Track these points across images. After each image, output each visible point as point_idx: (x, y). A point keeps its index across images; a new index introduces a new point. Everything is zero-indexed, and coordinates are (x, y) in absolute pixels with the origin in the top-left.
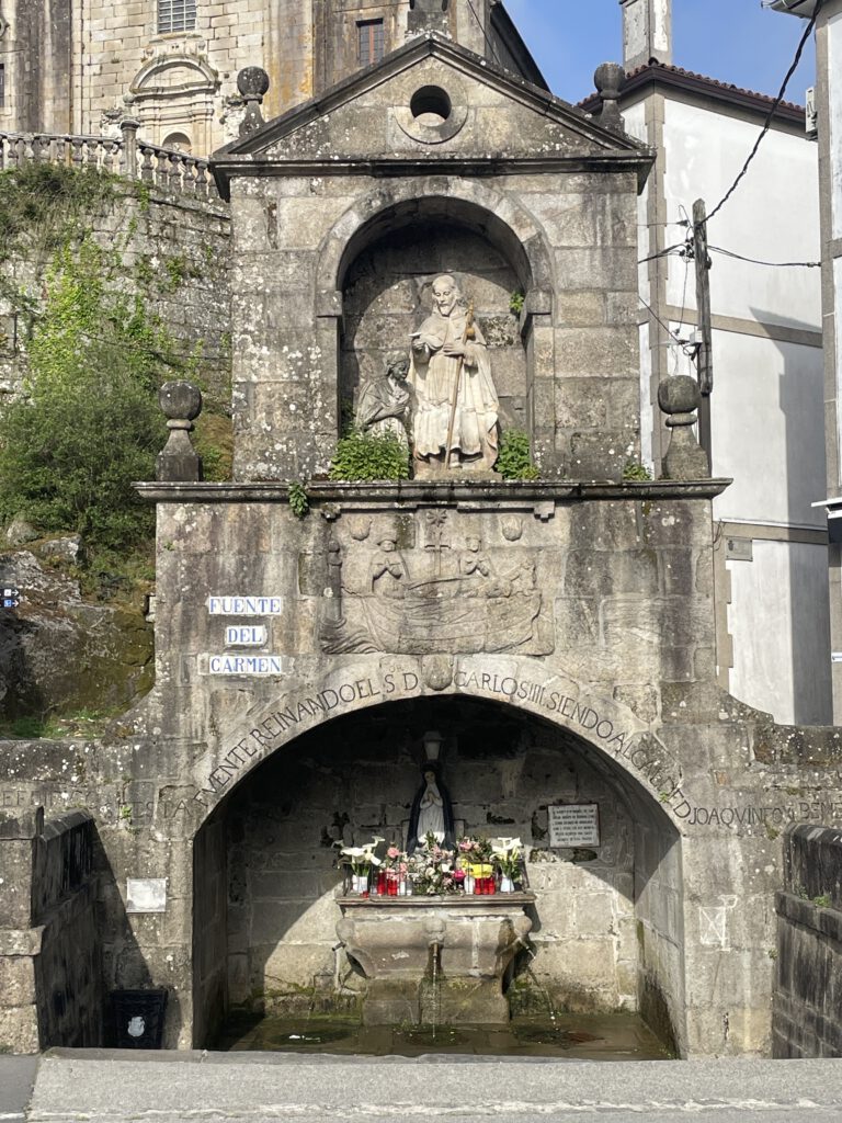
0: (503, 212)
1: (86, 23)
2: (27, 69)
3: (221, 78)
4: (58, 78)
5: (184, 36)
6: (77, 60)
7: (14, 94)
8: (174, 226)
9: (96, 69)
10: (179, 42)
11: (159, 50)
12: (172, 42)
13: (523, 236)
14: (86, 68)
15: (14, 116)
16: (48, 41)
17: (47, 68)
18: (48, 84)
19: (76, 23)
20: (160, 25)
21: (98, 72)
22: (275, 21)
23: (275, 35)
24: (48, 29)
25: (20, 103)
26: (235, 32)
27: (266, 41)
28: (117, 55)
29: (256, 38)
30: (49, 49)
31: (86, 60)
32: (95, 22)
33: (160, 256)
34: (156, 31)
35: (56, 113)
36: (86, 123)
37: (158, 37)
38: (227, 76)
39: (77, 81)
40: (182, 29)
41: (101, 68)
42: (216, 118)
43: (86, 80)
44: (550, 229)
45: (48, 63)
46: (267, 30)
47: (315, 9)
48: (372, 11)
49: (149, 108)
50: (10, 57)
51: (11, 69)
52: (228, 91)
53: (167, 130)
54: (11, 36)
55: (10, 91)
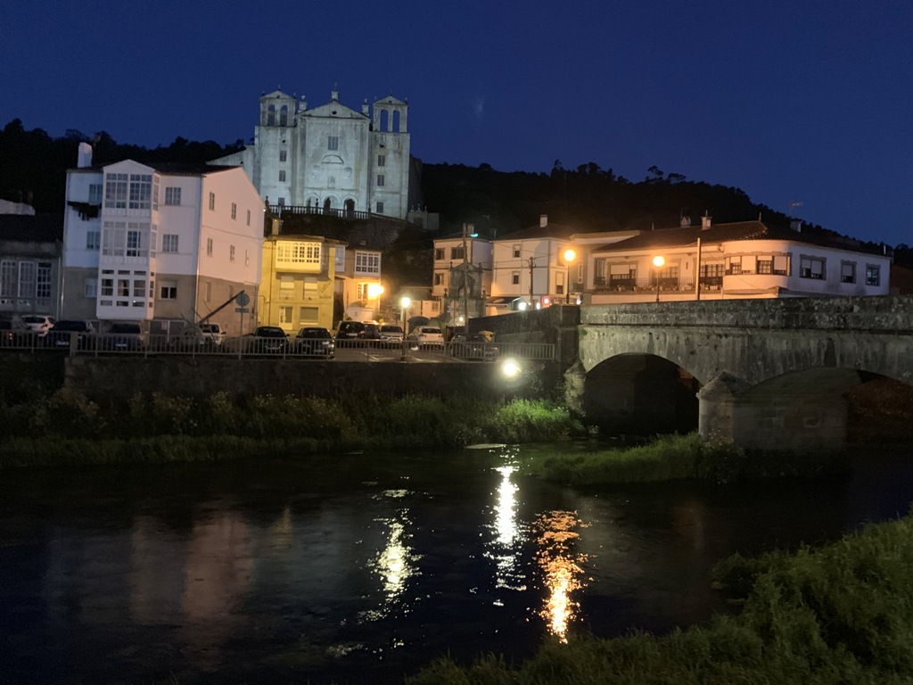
1: (309, 144)
2: (293, 153)
3: (344, 163)
4: (302, 156)
5: (335, 151)
6: (306, 153)
9: (311, 155)
11: (329, 153)
12: (332, 152)
14: (309, 154)
15: (289, 164)
16: (299, 146)
19: (307, 143)
20: (329, 147)
22: (358, 151)
23: (358, 154)
24: (299, 144)
25: (290, 161)
26: (348, 152)
27: (356, 156)
28: (317, 153)
29: (353, 155)
30: (299, 148)
31: (309, 152)
32: (312, 144)
35: (301, 165)
36: (308, 168)
37: (328, 150)
38: (346, 162)
39: (306, 158)
40: (334, 149)
41: (313, 155)
42: (343, 172)
45: (299, 152)
46: (356, 153)
47: (369, 151)
48: (382, 153)
49: (326, 167)
50: (288, 149)
51: (288, 152)
52: (346, 166)
53: (330, 173)
54: (289, 143)
55: (288, 157)
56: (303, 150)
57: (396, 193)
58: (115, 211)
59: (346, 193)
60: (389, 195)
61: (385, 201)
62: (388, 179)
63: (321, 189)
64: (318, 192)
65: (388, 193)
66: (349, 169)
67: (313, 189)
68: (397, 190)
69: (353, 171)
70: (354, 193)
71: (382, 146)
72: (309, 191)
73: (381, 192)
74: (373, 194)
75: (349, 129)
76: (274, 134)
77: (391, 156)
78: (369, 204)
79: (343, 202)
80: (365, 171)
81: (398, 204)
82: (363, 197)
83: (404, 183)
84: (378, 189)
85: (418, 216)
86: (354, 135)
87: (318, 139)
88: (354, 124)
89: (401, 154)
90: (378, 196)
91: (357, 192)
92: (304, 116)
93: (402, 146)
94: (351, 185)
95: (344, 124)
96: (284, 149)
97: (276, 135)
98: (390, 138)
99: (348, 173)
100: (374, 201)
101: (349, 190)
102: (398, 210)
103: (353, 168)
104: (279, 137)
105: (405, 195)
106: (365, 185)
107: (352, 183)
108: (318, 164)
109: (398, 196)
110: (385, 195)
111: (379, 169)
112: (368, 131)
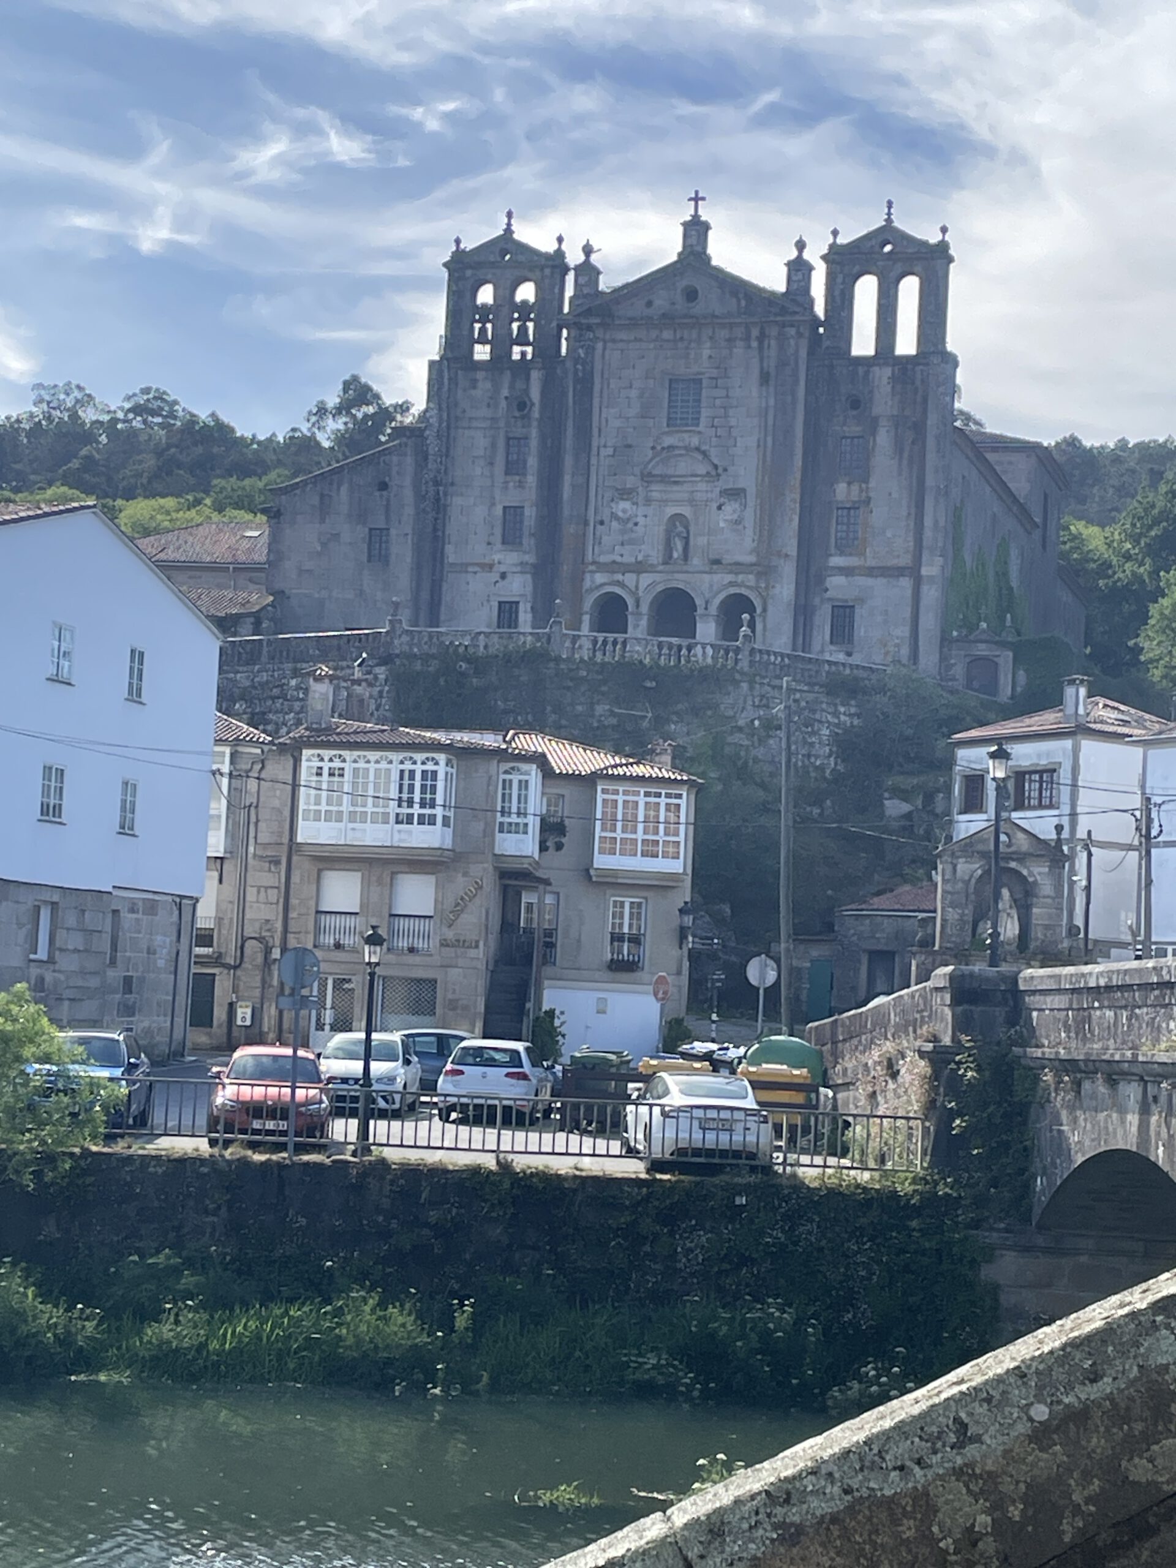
0: (1025, 872)
1: (604, 410)
2: (549, 445)
3: (720, 471)
4: (577, 456)
5: (690, 431)
6: (595, 444)
7: (536, 465)
8: (768, 699)
9: (610, 451)
10: (686, 435)
11: (668, 441)
12: (679, 435)
13: (1031, 879)
14: (602, 449)
15: (534, 485)
16: (570, 423)
17: (568, 446)
18: (568, 461)
19: (596, 410)
20: (669, 419)
21: (611, 453)
22: (770, 428)
23: (769, 440)
24: (571, 411)
25: (540, 474)
26: (734, 432)
27: (762, 444)
28: (629, 442)
29: (753, 439)
30: (570, 431)
31: (602, 443)
32: (612, 411)
33: (759, 718)
34: (665, 425)
35: (573, 486)
36: (600, 497)
37: (667, 429)
38: (725, 470)
39: (594, 461)
40: (687, 425)
41: (615, 451)
42: (715, 505)
43: (602, 460)
44: (1038, 878)
45: (569, 442)
46: (762, 435)
47: (806, 423)
48: (854, 429)
49: (657, 491)
50: (534, 433)
51: (534, 443)
52: (726, 483)
53: (671, 510)
54: (536, 413)
55: (532, 462)
56: (584, 432)
57: (899, 572)
59: (727, 576)
60: (878, 584)
61: (862, 600)
62: (878, 515)
63: (639, 568)
64: (630, 579)
65: (871, 572)
66: (736, 494)
67: (613, 567)
68: (905, 560)
69: (751, 501)
70: (751, 579)
71: (856, 403)
72: (600, 578)
73: (848, 571)
74: (821, 580)
75: (739, 350)
76: (488, 385)
77: (883, 438)
78: (803, 613)
79: (713, 609)
80: (792, 498)
81: (907, 612)
82: (785, 590)
83: (928, 534)
84: (836, 561)
85: (982, 650)
86: (756, 372)
87: (634, 393)
88: (755, 332)
89: (919, 429)
90: (837, 585)
91: (765, 570)
92: (589, 312)
93: (925, 400)
94: (742, 549)
95: (724, 333)
96: (519, 432)
97: (496, 388)
98: (883, 375)
99: (731, 509)
100: (822, 601)
101: (738, 567)
102: (903, 631)
103: (752, 491)
104: (505, 392)
105: (931, 579)
106: (792, 549)
107: (749, 542)
108: (631, 481)
109: (906, 583)
110: (862, 581)
111: (841, 488)
112: (803, 353)
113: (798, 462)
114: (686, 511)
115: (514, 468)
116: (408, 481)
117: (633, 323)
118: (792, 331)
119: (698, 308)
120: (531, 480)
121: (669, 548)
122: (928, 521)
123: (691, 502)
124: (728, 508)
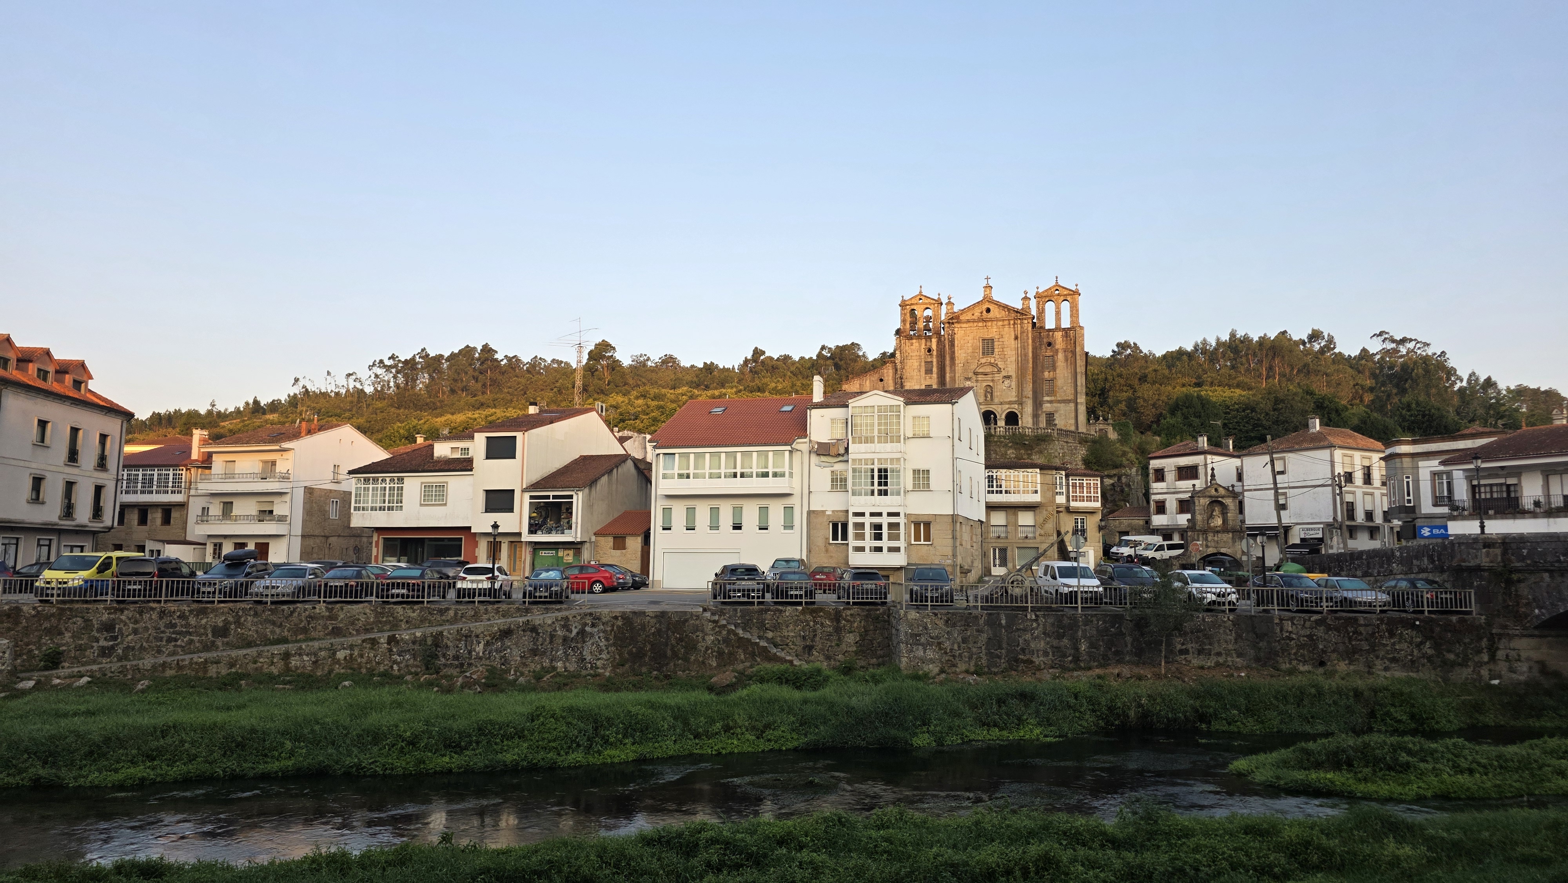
1: (959, 353)
3: (1002, 370)
4: (951, 367)
6: (956, 362)
7: (936, 371)
10: (989, 358)
11: (983, 361)
12: (987, 358)
14: (959, 365)
15: (936, 377)
17: (947, 364)
18: (948, 369)
20: (983, 353)
21: (962, 366)
22: (1019, 355)
23: (1020, 358)
25: (938, 374)
26: (1006, 357)
27: (1017, 360)
28: (969, 361)
29: (1013, 359)
30: (947, 359)
32: (962, 352)
34: (981, 355)
37: (982, 357)
38: (1004, 370)
39: (956, 368)
40: (989, 355)
41: (964, 365)
42: (1001, 382)
43: (959, 368)
45: (948, 362)
46: (1017, 357)
47: (1033, 352)
48: (1049, 353)
49: (980, 377)
50: (935, 360)
51: (935, 363)
52: (1004, 373)
53: (985, 384)
54: (935, 353)
55: (935, 369)
56: (953, 359)
57: (1069, 401)
58: (863, 447)
59: (1007, 406)
60: (1062, 406)
61: (1056, 411)
62: (1060, 382)
65: (1059, 402)
66: (1008, 377)
68: (1071, 397)
69: (1014, 379)
70: (1016, 406)
71: (1049, 344)
73: (1051, 402)
74: (1041, 405)
75: (1006, 329)
76: (917, 344)
77: (1061, 356)
78: (1035, 416)
79: (1003, 416)
80: (1029, 377)
81: (1073, 415)
82: (1029, 409)
83: (1079, 388)
84: (1046, 398)
85: (1101, 426)
86: (1013, 337)
87: (970, 345)
88: (1012, 322)
89: (1074, 353)
90: (1047, 407)
91: (1021, 403)
92: (952, 319)
93: (1075, 343)
94: (1012, 396)
95: (1000, 323)
96: (929, 360)
97: (920, 346)
98: (1059, 335)
99: (1007, 382)
100: (1043, 412)
101: (1010, 403)
102: (1073, 421)
103: (1014, 376)
104: (923, 346)
105: (1081, 403)
106: (1030, 394)
107: (1014, 394)
108: (971, 375)
109: (1072, 405)
110: (1055, 405)
111: (1046, 374)
112: (1030, 328)
113: (1031, 365)
114: (991, 384)
115: (929, 371)
116: (890, 378)
117: (968, 321)
118: (1026, 322)
119: (991, 315)
120: (935, 375)
121: (986, 396)
122: (1079, 384)
123: (993, 381)
124: (1006, 382)
